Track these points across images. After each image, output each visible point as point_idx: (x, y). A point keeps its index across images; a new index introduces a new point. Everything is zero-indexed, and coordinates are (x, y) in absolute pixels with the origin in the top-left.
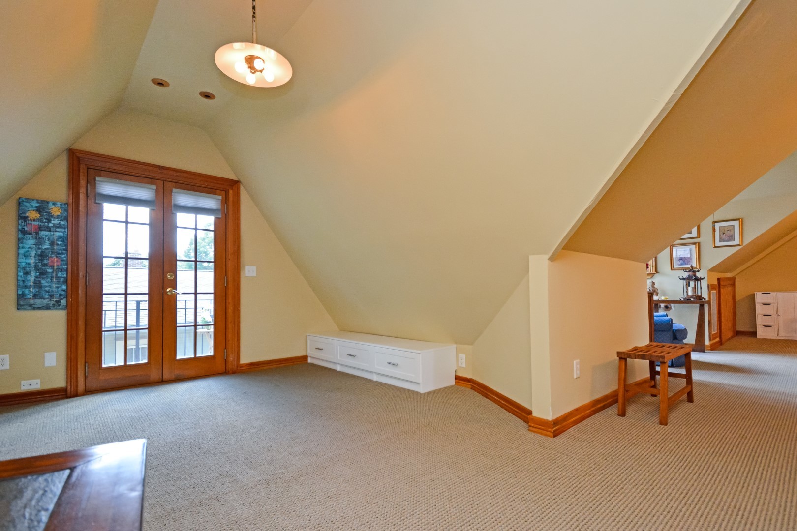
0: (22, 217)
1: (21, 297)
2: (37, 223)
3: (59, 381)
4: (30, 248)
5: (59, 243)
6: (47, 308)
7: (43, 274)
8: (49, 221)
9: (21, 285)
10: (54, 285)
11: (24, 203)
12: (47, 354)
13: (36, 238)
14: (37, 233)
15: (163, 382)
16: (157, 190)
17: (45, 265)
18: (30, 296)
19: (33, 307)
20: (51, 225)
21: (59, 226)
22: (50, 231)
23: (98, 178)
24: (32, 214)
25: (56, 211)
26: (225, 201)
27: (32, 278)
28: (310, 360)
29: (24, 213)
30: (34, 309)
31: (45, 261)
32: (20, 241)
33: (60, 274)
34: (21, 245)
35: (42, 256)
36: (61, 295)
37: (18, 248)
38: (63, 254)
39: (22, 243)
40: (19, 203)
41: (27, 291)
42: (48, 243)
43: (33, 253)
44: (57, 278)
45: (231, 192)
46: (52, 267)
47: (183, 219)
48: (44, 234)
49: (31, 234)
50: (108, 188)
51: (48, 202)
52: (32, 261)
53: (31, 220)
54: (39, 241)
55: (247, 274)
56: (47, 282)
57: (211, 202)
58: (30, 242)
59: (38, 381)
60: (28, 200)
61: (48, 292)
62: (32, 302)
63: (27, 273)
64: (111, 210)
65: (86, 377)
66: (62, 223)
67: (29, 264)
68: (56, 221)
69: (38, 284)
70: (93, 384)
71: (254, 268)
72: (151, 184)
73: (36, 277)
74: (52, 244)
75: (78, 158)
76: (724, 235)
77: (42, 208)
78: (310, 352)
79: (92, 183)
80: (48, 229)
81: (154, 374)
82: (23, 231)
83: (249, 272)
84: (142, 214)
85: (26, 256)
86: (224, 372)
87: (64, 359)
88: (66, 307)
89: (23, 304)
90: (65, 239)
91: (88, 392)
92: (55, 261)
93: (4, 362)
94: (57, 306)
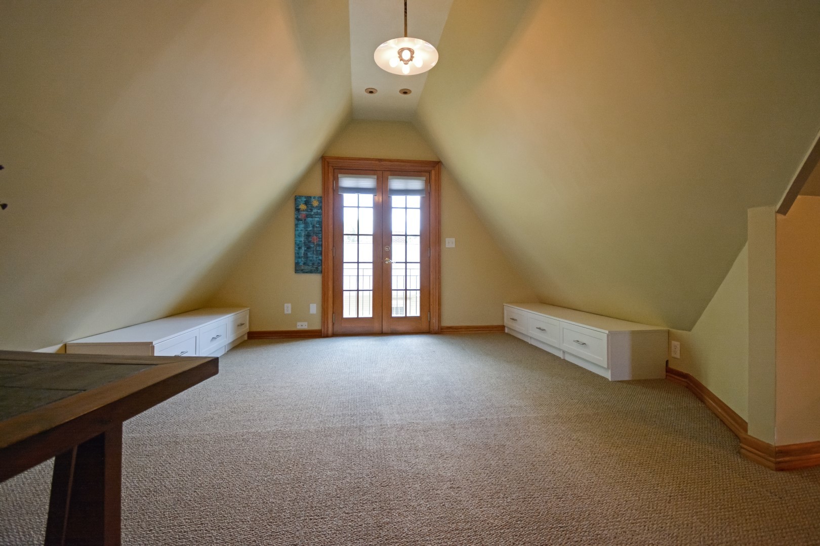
0: (298, 210)
1: (297, 264)
2: (305, 213)
3: (316, 326)
4: (301, 230)
5: (318, 226)
6: (311, 272)
7: (309, 248)
8: (312, 210)
9: (297, 256)
10: (315, 256)
11: (298, 199)
12: (311, 305)
13: (305, 223)
14: (305, 220)
15: (382, 333)
16: (378, 179)
17: (310, 242)
18: (301, 264)
19: (303, 272)
20: (313, 213)
21: (317, 214)
22: (312, 218)
23: (339, 176)
24: (303, 207)
25: (315, 203)
26: (428, 182)
27: (302, 251)
28: (506, 330)
29: (298, 206)
30: (304, 272)
31: (310, 239)
32: (296, 225)
33: (318, 249)
34: (297, 229)
35: (308, 236)
36: (318, 263)
37: (295, 230)
38: (320, 233)
39: (297, 227)
40: (296, 199)
41: (300, 260)
42: (311, 226)
43: (303, 234)
44: (317, 251)
45: (433, 172)
46: (314, 243)
47: (397, 201)
48: (309, 219)
49: (302, 220)
50: (347, 182)
51: (310, 197)
52: (302, 239)
53: (302, 211)
54: (306, 223)
55: (447, 246)
56: (311, 254)
57: (417, 184)
58: (302, 226)
59: (306, 323)
60: (300, 197)
61: (311, 261)
62: (302, 268)
63: (300, 248)
64: (349, 199)
65: (333, 324)
66: (319, 211)
67: (301, 241)
68: (315, 211)
69: (306, 254)
70: (338, 328)
71: (454, 240)
72: (374, 174)
73: (305, 251)
74: (313, 227)
75: (328, 163)
77: (307, 202)
78: (507, 322)
79: (336, 179)
80: (311, 216)
81: (376, 327)
82: (298, 219)
83: (449, 243)
84: (368, 199)
85: (299, 236)
86: (428, 332)
87: (320, 309)
88: (321, 272)
89: (298, 269)
90: (320, 223)
91: (335, 335)
92: (315, 239)
93: (288, 308)
94: (316, 271)
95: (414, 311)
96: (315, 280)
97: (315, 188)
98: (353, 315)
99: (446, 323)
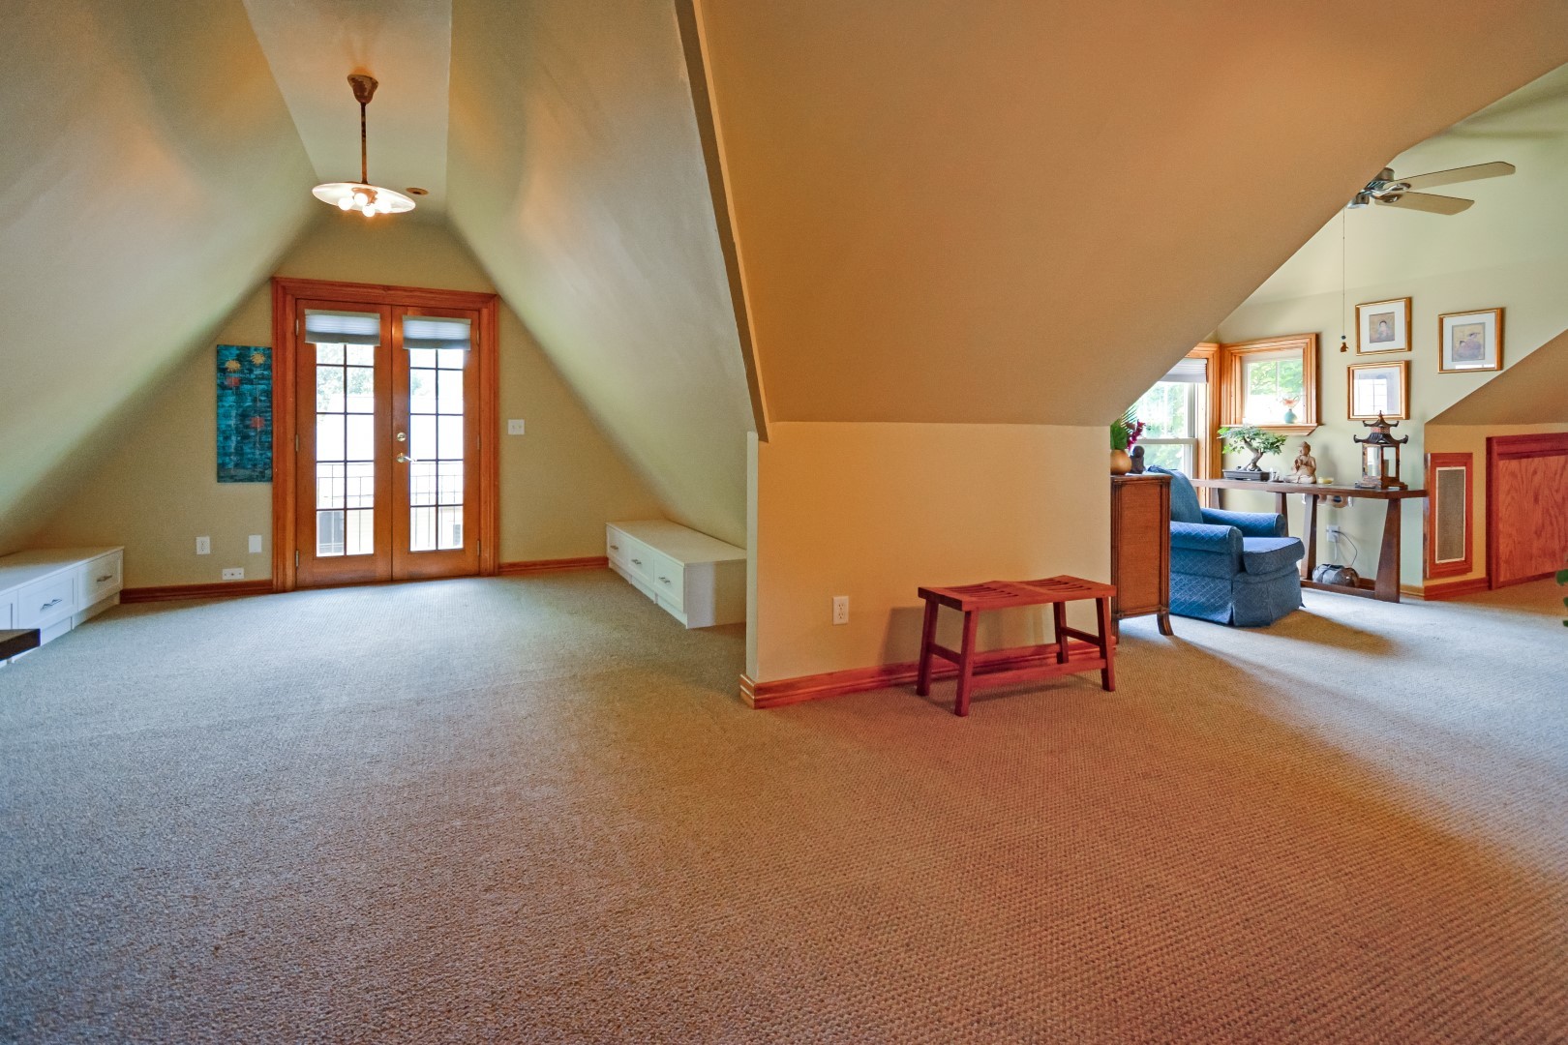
0: (222, 370)
1: (221, 467)
2: (237, 375)
3: (263, 573)
4: (230, 406)
5: (263, 398)
6: (250, 479)
7: (245, 437)
8: (251, 371)
9: (222, 452)
10: (257, 452)
11: (224, 352)
12: (251, 538)
13: (237, 394)
14: (237, 388)
15: (391, 580)
16: (382, 318)
17: (247, 427)
18: (231, 466)
19: (234, 479)
20: (253, 376)
21: (263, 377)
22: (252, 384)
23: (307, 311)
24: (232, 365)
25: (258, 359)
26: (476, 327)
27: (232, 443)
28: (610, 565)
29: (223, 364)
30: (236, 481)
31: (248, 422)
32: (220, 398)
33: (264, 438)
34: (220, 404)
35: (243, 416)
36: (265, 464)
37: (218, 407)
38: (266, 412)
39: (221, 401)
40: (219, 352)
41: (227, 459)
42: (249, 398)
43: (234, 413)
44: (261, 442)
45: (485, 312)
46: (255, 428)
47: (419, 356)
48: (246, 387)
49: (231, 389)
50: (319, 322)
51: (248, 348)
52: (232, 422)
53: (230, 372)
54: (240, 395)
55: (511, 432)
56: (251, 448)
57: (455, 330)
58: (230, 400)
59: (242, 570)
60: (227, 347)
61: (249, 460)
62: (233, 472)
63: (227, 438)
64: (326, 352)
65: (296, 569)
66: (265, 373)
67: (230, 426)
68: (258, 372)
69: (239, 451)
70: (305, 576)
71: (522, 422)
72: (373, 311)
73: (238, 442)
74: (255, 400)
75: (284, 288)
76: (1463, 344)
77: (243, 355)
78: (610, 553)
79: (300, 317)
80: (251, 382)
81: (381, 569)
82: (222, 387)
83: (514, 427)
84: (364, 354)
85: (227, 416)
86: (477, 574)
87: (269, 546)
88: (271, 479)
89: (223, 475)
90: (269, 394)
91: (299, 587)
92: (257, 421)
93: (204, 545)
94: (261, 478)
95: (451, 538)
96: (260, 493)
97: (258, 332)
98: (335, 552)
99: (509, 556)
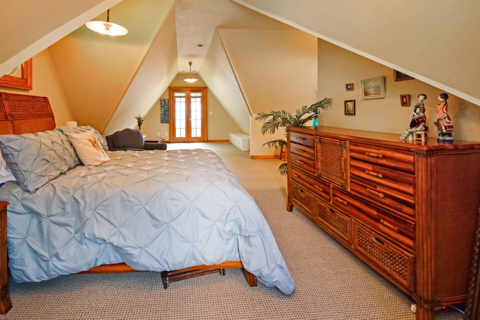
0: (161, 104)
1: (161, 120)
2: (163, 105)
3: (168, 140)
6: (166, 123)
7: (165, 115)
9: (161, 118)
10: (167, 118)
12: (166, 133)
15: (188, 142)
16: (186, 93)
18: (163, 120)
19: (163, 123)
21: (167, 105)
23: (174, 92)
24: (163, 103)
25: (167, 102)
26: (203, 94)
27: (163, 116)
28: (229, 141)
32: (161, 109)
33: (168, 115)
35: (165, 112)
36: (168, 120)
38: (168, 111)
40: (161, 101)
45: (205, 91)
47: (193, 100)
48: (165, 107)
50: (177, 94)
52: (163, 113)
54: (164, 108)
57: (199, 94)
58: (163, 109)
60: (162, 100)
63: (162, 116)
64: (177, 100)
65: (173, 139)
68: (167, 104)
69: (164, 118)
70: (174, 141)
71: (212, 112)
74: (166, 109)
75: (171, 88)
77: (164, 101)
78: (229, 139)
79: (173, 94)
80: (166, 106)
81: (187, 140)
82: (162, 107)
83: (210, 113)
84: (183, 100)
85: (162, 112)
86: (204, 142)
87: (169, 134)
88: (169, 123)
89: (162, 122)
90: (168, 108)
91: (173, 142)
92: (167, 113)
93: (159, 134)
94: (167, 123)
95: (199, 135)
96: (166, 126)
97: (167, 97)
98: (179, 136)
99: (209, 139)
